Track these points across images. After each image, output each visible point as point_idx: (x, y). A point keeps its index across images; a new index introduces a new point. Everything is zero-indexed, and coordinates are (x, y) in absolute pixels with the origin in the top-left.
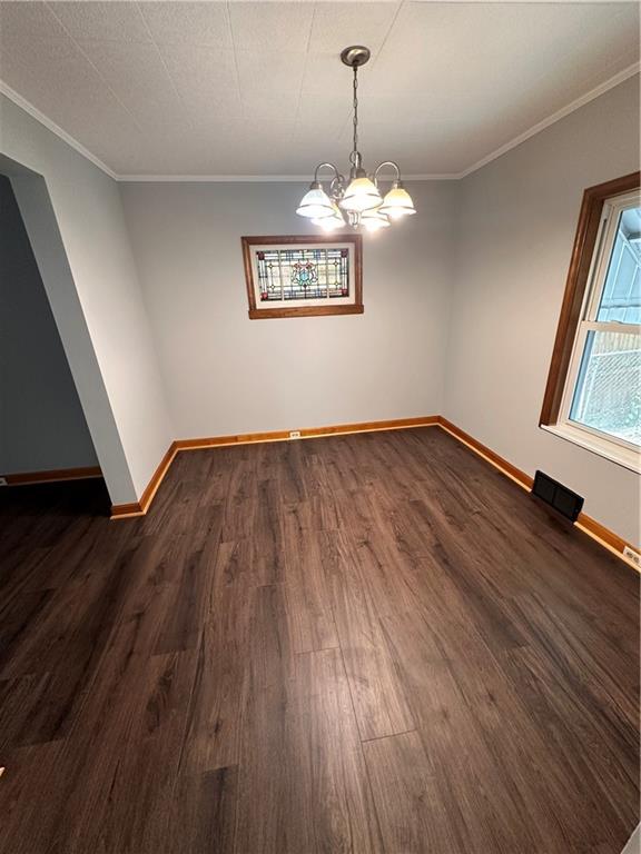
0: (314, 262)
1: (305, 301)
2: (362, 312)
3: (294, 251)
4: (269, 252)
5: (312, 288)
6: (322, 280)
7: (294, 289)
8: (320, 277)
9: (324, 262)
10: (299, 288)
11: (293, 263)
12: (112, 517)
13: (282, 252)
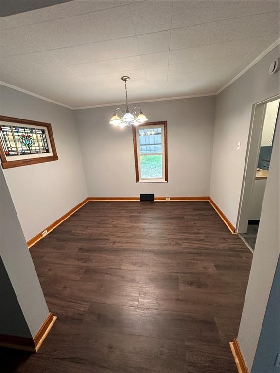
0: (31, 135)
1: (30, 155)
2: (58, 159)
3: (19, 127)
4: (4, 126)
5: (32, 148)
6: (36, 144)
7: (24, 148)
8: (35, 143)
9: (35, 135)
10: (26, 148)
11: (20, 134)
12: (37, 348)
13: (14, 127)
